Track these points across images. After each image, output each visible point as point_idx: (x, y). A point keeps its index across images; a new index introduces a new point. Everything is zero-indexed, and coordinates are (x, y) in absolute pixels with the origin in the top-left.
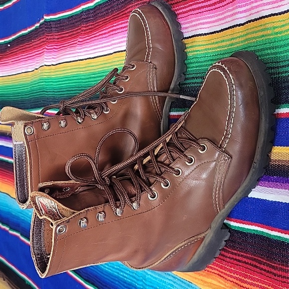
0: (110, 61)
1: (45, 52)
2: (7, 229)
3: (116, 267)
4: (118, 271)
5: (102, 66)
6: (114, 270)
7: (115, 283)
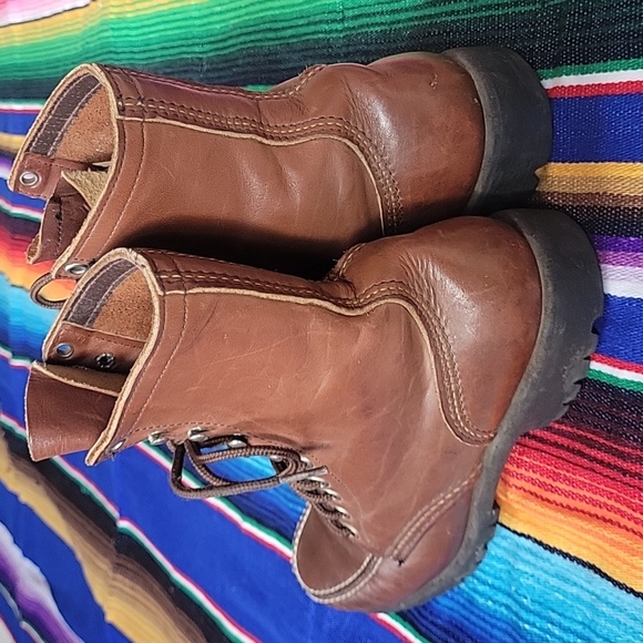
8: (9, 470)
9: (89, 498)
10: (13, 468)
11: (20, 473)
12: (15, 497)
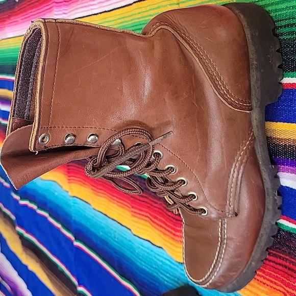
0: (130, 14)
1: (54, 7)
2: (35, 207)
3: (154, 266)
4: (157, 272)
5: (120, 21)
6: (152, 269)
7: (155, 285)
8: (23, 253)
9: (62, 272)
10: (24, 252)
11: (27, 256)
12: (26, 267)
